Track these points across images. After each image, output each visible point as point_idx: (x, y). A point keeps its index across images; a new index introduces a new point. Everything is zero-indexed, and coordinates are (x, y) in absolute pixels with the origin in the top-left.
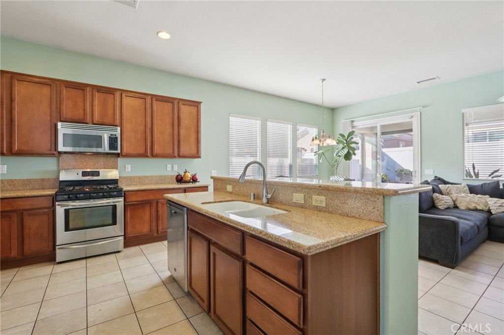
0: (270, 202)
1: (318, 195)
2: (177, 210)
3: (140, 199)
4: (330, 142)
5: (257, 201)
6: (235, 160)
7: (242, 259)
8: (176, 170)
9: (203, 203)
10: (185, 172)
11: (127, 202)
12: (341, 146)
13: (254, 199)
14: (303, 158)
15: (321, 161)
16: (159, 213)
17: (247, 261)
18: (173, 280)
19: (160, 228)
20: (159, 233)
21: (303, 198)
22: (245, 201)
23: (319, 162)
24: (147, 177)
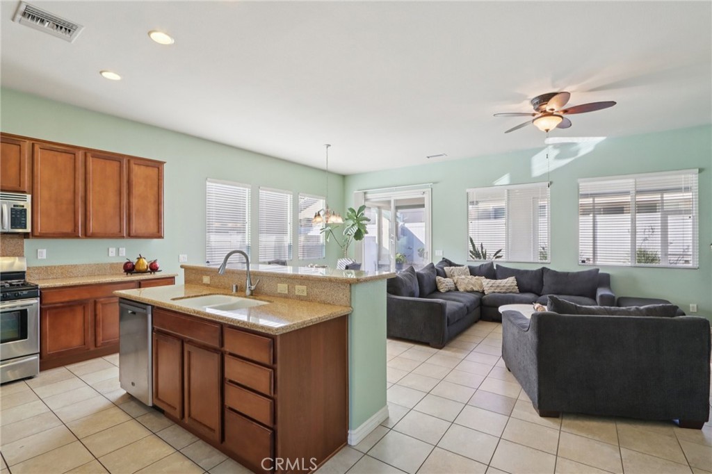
0: (254, 294)
1: (300, 285)
2: (136, 310)
3: (67, 299)
4: (334, 220)
5: (239, 293)
6: (214, 238)
7: (220, 351)
8: (124, 254)
9: (174, 299)
10: (138, 258)
11: (45, 304)
12: (351, 222)
13: (237, 291)
14: (309, 234)
15: (328, 240)
16: (98, 317)
17: (225, 352)
18: (130, 397)
19: (100, 339)
20: (99, 344)
21: (287, 288)
22: (226, 295)
23: (326, 241)
24: (75, 266)
